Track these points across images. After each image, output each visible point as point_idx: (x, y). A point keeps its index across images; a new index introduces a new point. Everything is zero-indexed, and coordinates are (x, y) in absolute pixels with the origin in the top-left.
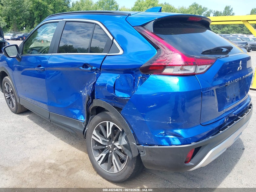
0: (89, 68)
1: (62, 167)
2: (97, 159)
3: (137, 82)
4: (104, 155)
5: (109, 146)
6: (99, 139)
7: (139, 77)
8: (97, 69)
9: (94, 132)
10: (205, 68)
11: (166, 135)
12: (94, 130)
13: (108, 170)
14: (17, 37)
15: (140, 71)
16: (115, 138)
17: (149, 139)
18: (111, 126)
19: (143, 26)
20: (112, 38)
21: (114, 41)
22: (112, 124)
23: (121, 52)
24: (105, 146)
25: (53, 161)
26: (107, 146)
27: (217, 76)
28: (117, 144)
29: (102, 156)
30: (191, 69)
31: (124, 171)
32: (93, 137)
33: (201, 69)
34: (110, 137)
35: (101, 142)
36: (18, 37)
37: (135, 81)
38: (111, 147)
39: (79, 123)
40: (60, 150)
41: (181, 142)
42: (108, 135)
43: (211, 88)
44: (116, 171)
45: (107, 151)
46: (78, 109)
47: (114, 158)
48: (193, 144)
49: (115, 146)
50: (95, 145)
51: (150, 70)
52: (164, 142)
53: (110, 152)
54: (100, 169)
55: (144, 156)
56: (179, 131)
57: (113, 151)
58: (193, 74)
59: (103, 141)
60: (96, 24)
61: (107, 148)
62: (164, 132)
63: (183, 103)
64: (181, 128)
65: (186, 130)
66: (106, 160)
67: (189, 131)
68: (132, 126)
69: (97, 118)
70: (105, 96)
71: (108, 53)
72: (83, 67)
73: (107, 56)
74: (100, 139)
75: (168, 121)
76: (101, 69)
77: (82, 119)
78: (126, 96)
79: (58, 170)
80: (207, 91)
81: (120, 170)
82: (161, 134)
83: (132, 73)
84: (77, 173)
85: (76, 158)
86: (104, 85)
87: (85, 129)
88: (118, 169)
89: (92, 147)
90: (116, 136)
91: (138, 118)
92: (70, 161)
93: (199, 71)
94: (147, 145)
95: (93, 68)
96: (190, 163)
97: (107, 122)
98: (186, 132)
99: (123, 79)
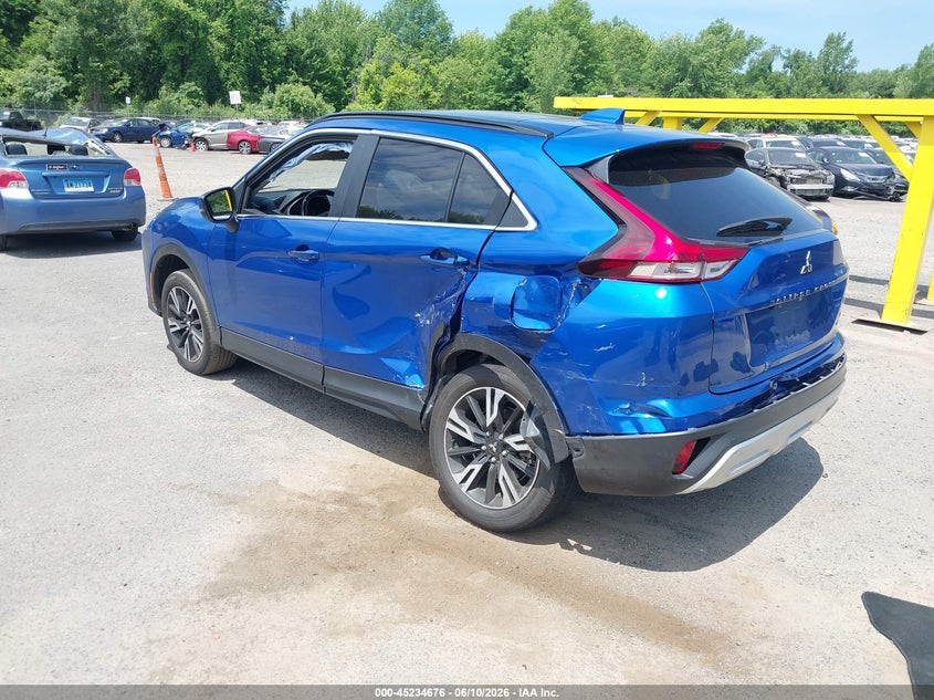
0: (451, 261)
1: (366, 499)
2: (458, 478)
3: (568, 296)
4: (477, 467)
5: (491, 446)
6: (465, 430)
7: (575, 285)
8: (468, 263)
9: (453, 414)
10: (723, 266)
11: (632, 412)
12: (453, 409)
13: (487, 502)
14: (105, 131)
15: (577, 271)
16: (505, 427)
17: (594, 422)
18: (498, 398)
19: (585, 166)
20: (508, 191)
21: (514, 197)
22: (500, 393)
23: (532, 225)
24: (479, 446)
25: (341, 489)
26: (483, 448)
27: (756, 283)
28: (511, 440)
29: (472, 470)
30: (692, 270)
31: (530, 501)
32: (449, 426)
33: (713, 270)
34: (493, 424)
35: (469, 436)
36: (109, 129)
37: (564, 292)
38: (494, 449)
39: (411, 393)
40: (352, 464)
41: (665, 426)
42: (489, 420)
43: (737, 311)
44: (507, 502)
45: (486, 459)
46: (408, 360)
47: (503, 472)
48: (691, 430)
49: (506, 446)
50: (454, 445)
51: (602, 269)
52: (627, 427)
53: (493, 459)
54: (465, 501)
55: (582, 460)
56: (663, 404)
57: (501, 459)
58: (697, 281)
59: (476, 434)
60: (466, 153)
61: (483, 451)
62: (628, 406)
63: (672, 344)
64: (665, 397)
65: (677, 401)
66: (481, 481)
67: (684, 403)
68: (556, 393)
69: (463, 379)
70: (489, 327)
71: (498, 225)
72: (432, 257)
73: (494, 231)
74: (468, 430)
75: (638, 381)
76: (478, 262)
77: (417, 383)
78: (540, 326)
79: (360, 505)
80: (727, 317)
81: (518, 500)
82: (622, 410)
83: (557, 275)
84: (407, 513)
85: (399, 483)
86: (489, 300)
87: (425, 407)
88: (513, 498)
89: (445, 449)
90: (509, 423)
91: (572, 375)
92: (383, 488)
93: (708, 275)
94: (587, 434)
95: (460, 259)
96: (685, 475)
97: (488, 389)
98: (677, 407)
99: (535, 286)
